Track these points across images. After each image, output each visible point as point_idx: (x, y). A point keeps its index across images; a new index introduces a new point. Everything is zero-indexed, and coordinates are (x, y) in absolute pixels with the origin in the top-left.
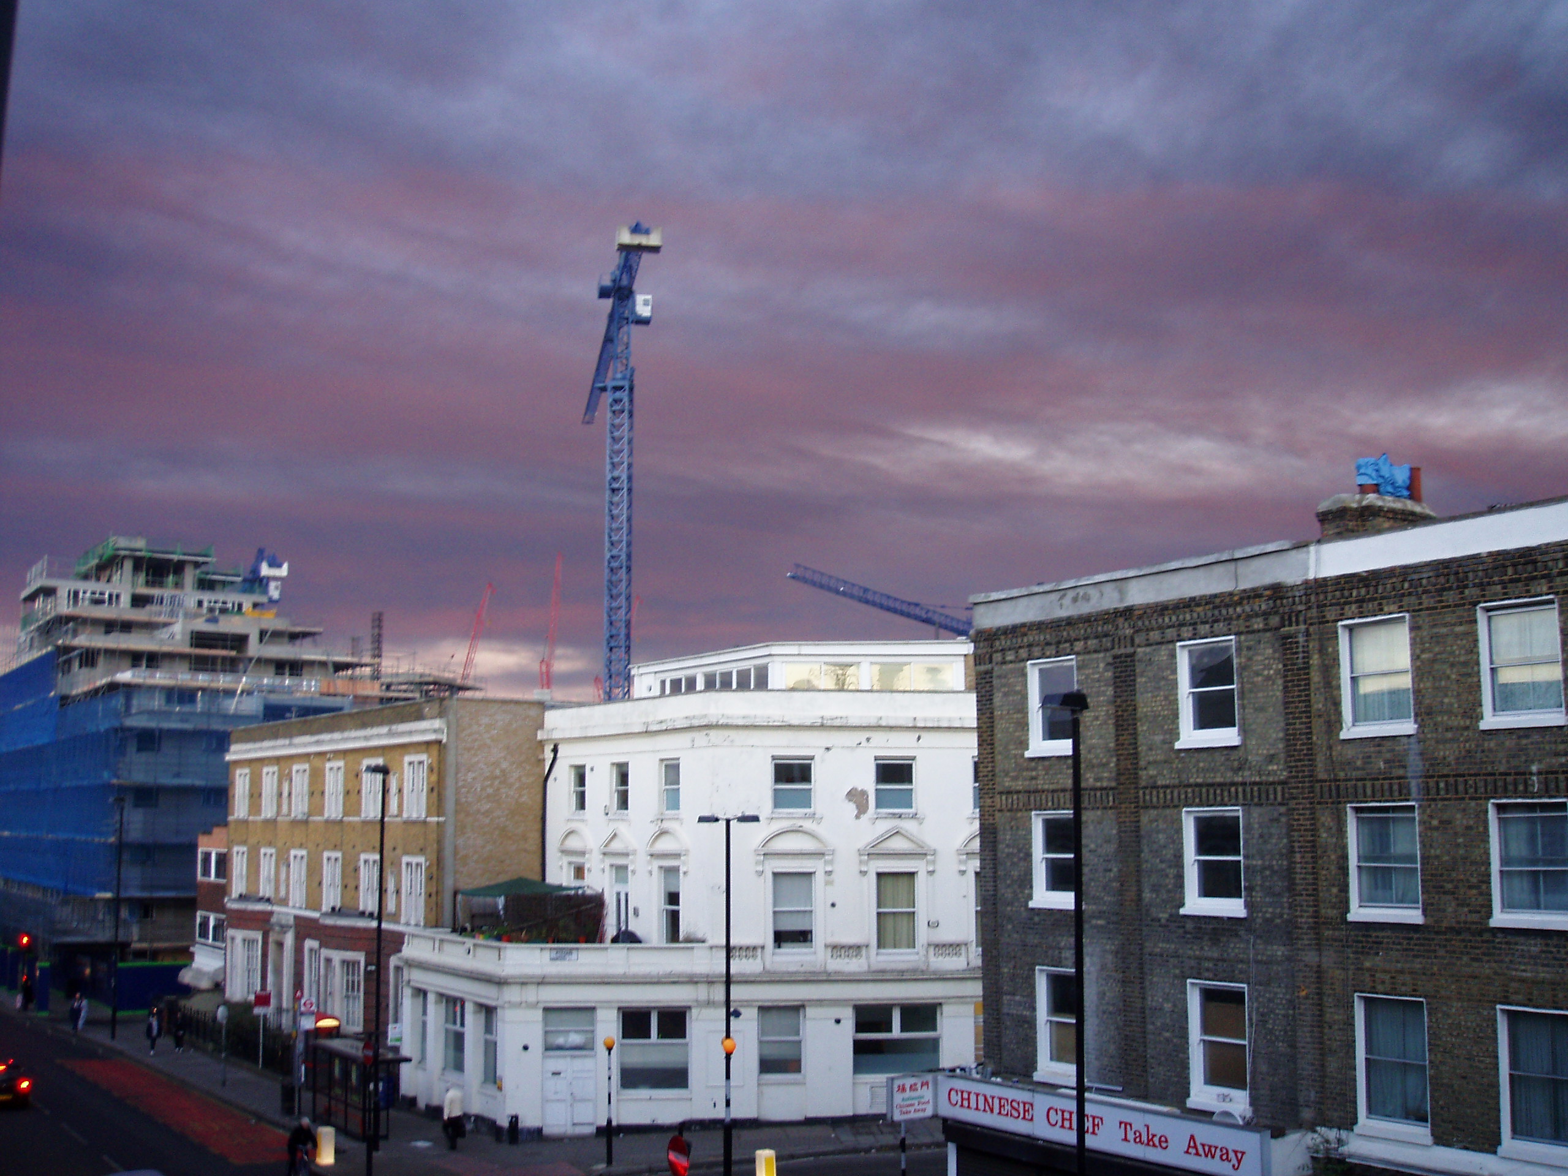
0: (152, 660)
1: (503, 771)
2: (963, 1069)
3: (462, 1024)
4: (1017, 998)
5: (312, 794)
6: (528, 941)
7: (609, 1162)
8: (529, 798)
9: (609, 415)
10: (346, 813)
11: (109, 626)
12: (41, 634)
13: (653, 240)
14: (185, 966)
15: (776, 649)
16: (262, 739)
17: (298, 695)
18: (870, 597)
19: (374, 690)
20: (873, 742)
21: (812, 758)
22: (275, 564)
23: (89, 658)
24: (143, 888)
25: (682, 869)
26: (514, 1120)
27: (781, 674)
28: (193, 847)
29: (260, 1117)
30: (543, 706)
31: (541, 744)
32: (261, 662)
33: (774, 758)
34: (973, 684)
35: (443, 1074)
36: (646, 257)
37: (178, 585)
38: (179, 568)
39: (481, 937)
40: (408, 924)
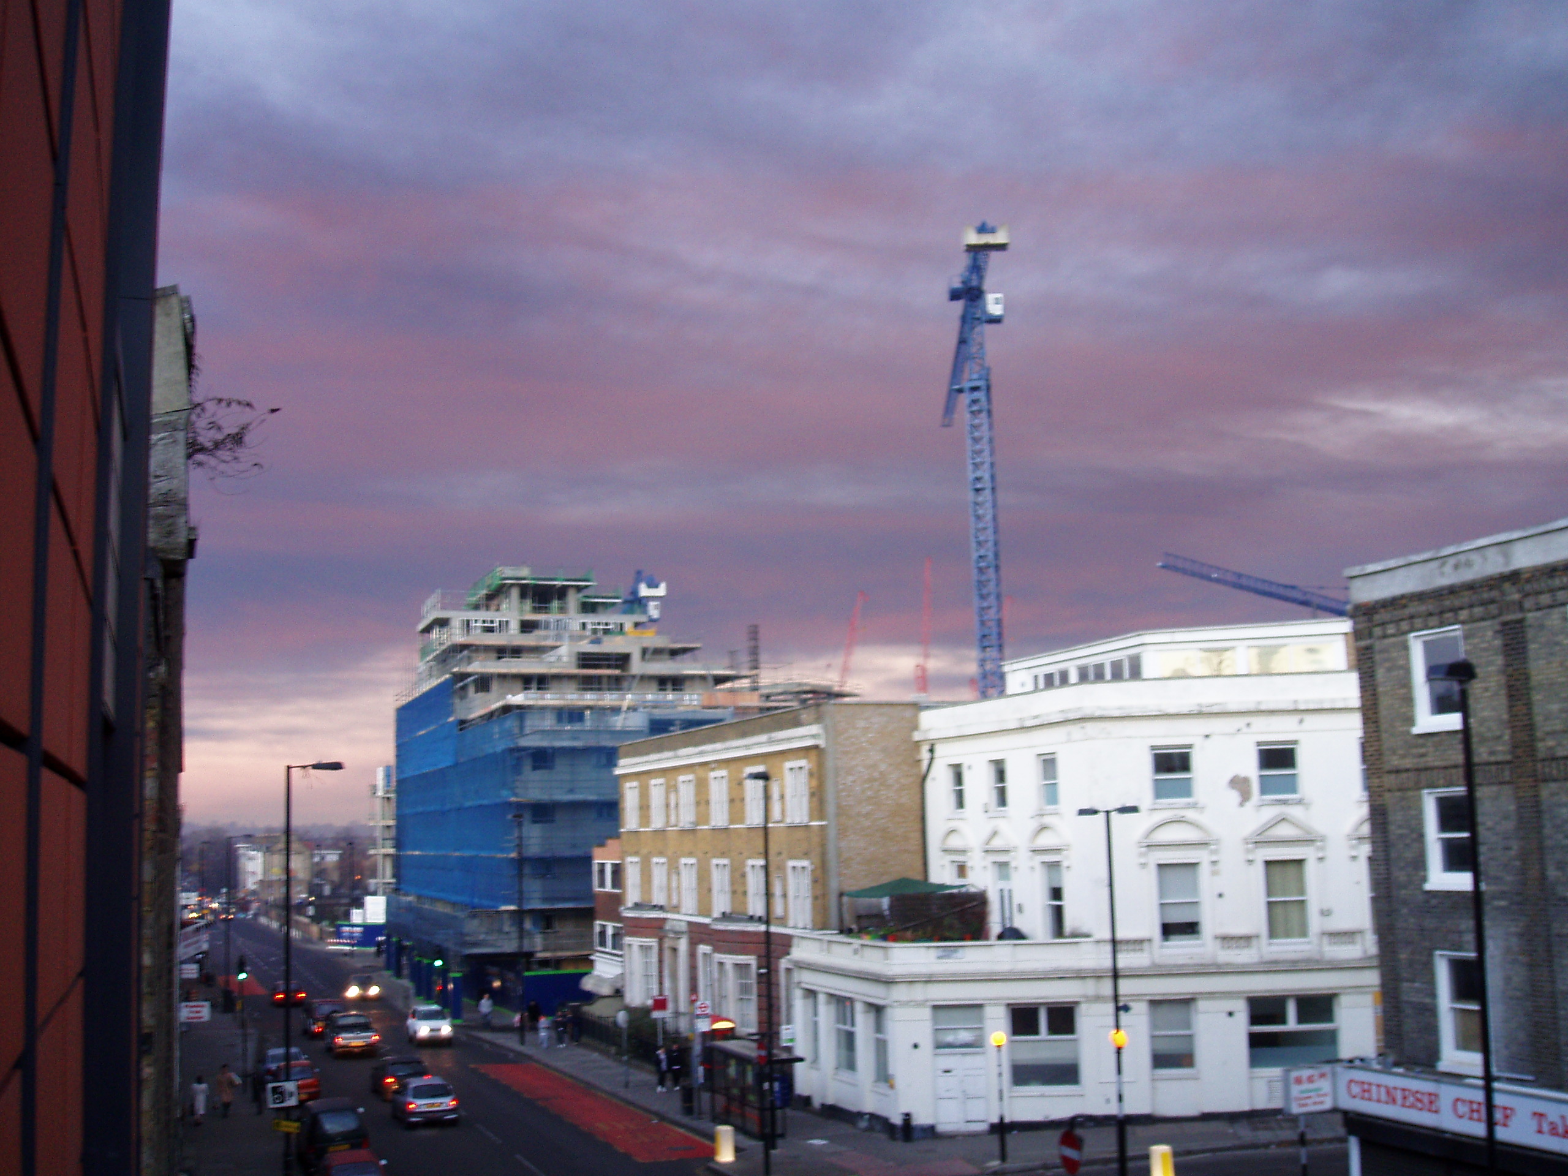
0: (541, 682)
1: (881, 773)
2: (1362, 1060)
3: (853, 1024)
4: (1417, 985)
5: (698, 803)
6: (913, 940)
7: (1003, 1157)
8: (908, 799)
9: (968, 416)
10: (732, 822)
11: (501, 652)
12: (439, 663)
13: (999, 238)
14: (586, 974)
15: (1149, 638)
16: (647, 753)
17: (681, 709)
18: (1244, 581)
19: (753, 701)
20: (1254, 728)
21: (1190, 746)
22: (653, 585)
23: (484, 683)
24: (545, 900)
25: (1065, 864)
26: (907, 1117)
27: (1154, 662)
28: (588, 860)
29: (662, 1117)
30: (917, 707)
31: (917, 745)
32: (645, 678)
33: (1153, 748)
34: (1354, 663)
35: (836, 1074)
36: (994, 255)
37: (562, 610)
38: (561, 593)
39: (868, 937)
40: (795, 927)
